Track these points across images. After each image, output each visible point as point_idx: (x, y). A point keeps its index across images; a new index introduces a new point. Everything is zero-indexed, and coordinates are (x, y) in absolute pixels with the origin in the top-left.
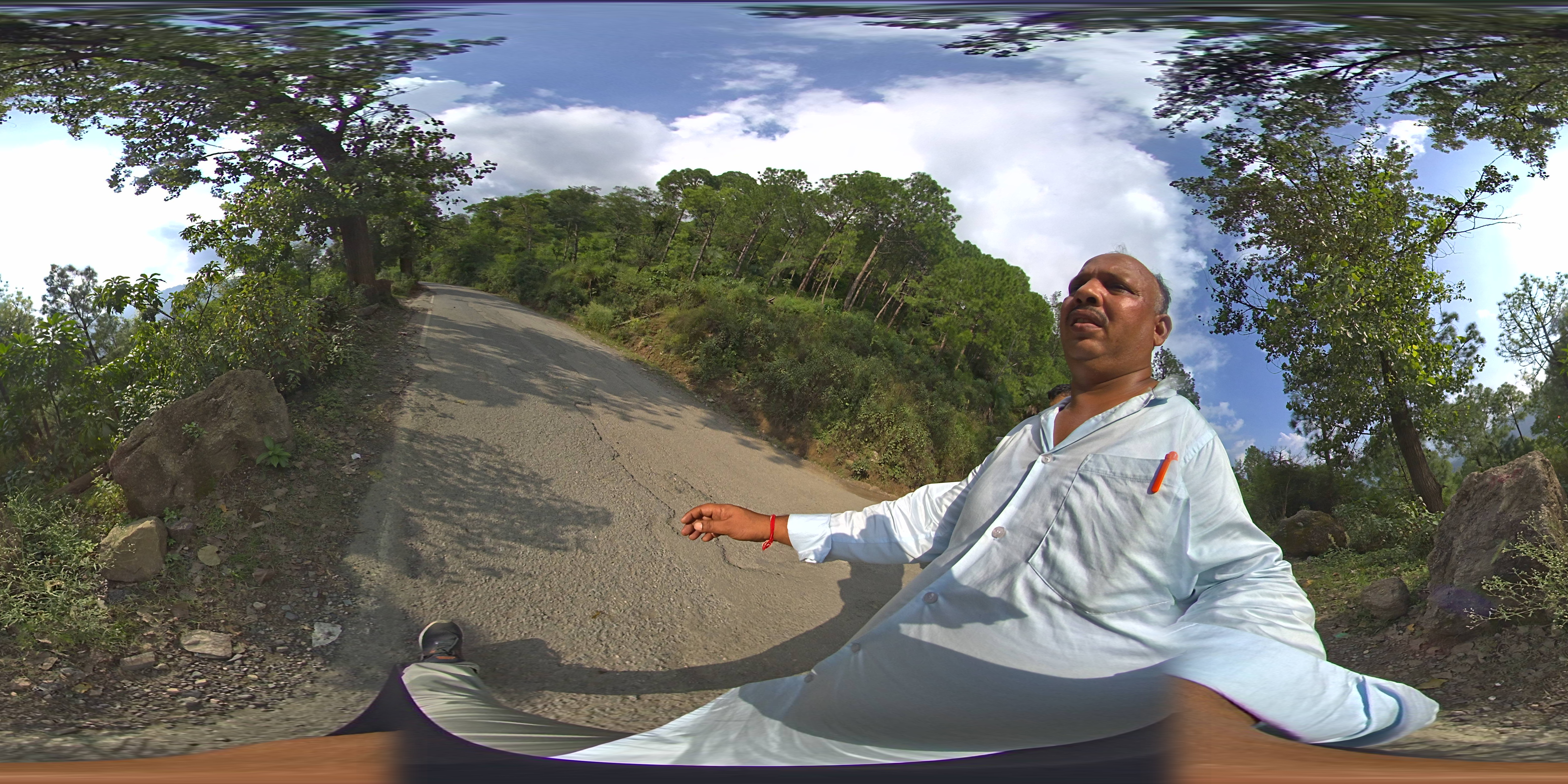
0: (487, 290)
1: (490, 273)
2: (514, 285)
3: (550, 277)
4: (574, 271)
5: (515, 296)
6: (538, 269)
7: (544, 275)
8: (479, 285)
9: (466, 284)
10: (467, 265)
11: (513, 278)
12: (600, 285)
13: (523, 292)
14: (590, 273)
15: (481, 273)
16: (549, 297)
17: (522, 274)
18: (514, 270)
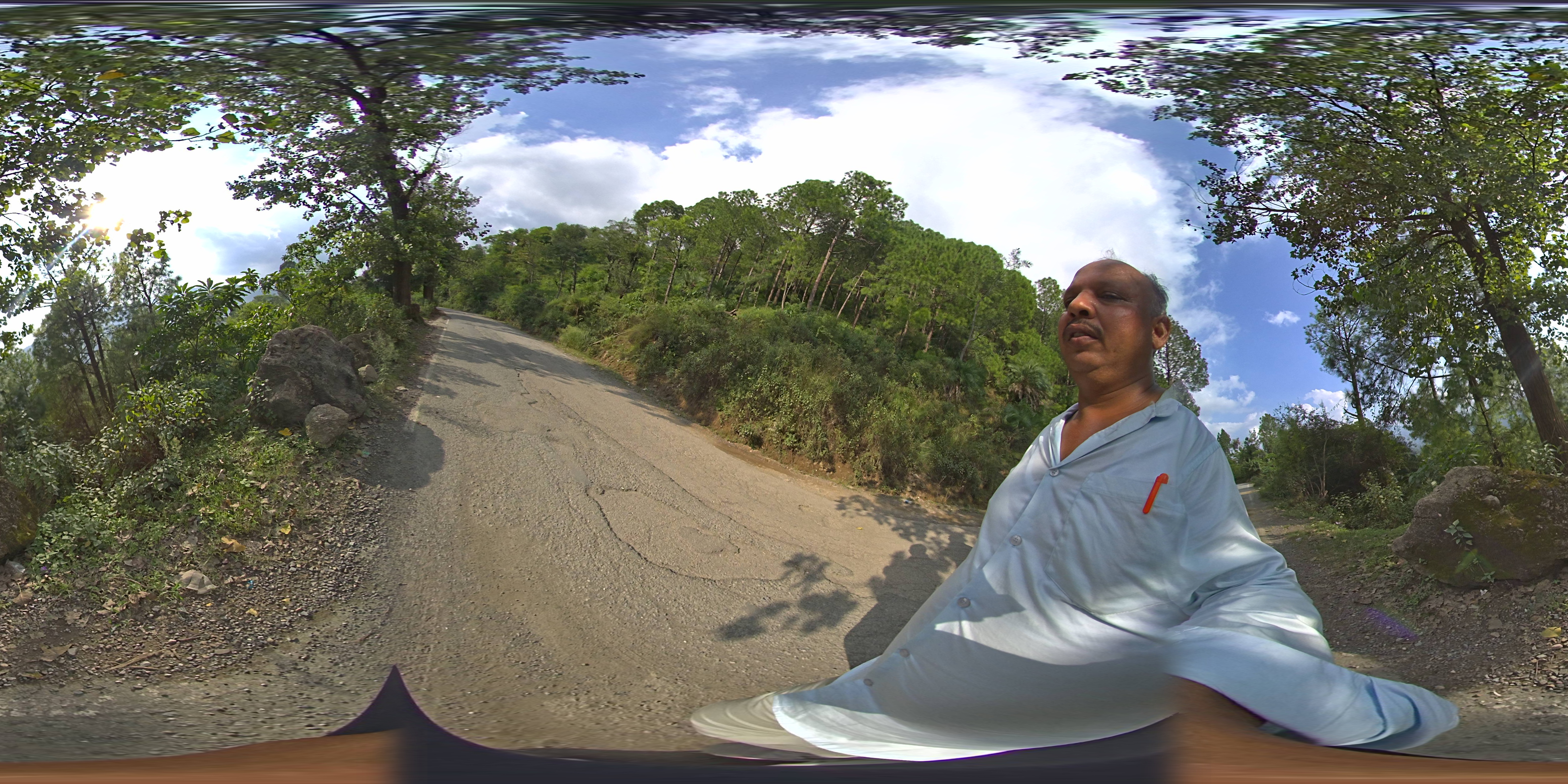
0: (496, 318)
1: (499, 302)
2: (517, 313)
3: (546, 307)
4: (565, 301)
5: (517, 323)
6: (536, 300)
7: (541, 305)
8: (490, 313)
9: (478, 312)
10: (480, 294)
11: (516, 307)
12: (585, 312)
13: (524, 320)
14: (577, 303)
15: (492, 302)
16: (543, 323)
17: (523, 304)
18: (518, 300)
